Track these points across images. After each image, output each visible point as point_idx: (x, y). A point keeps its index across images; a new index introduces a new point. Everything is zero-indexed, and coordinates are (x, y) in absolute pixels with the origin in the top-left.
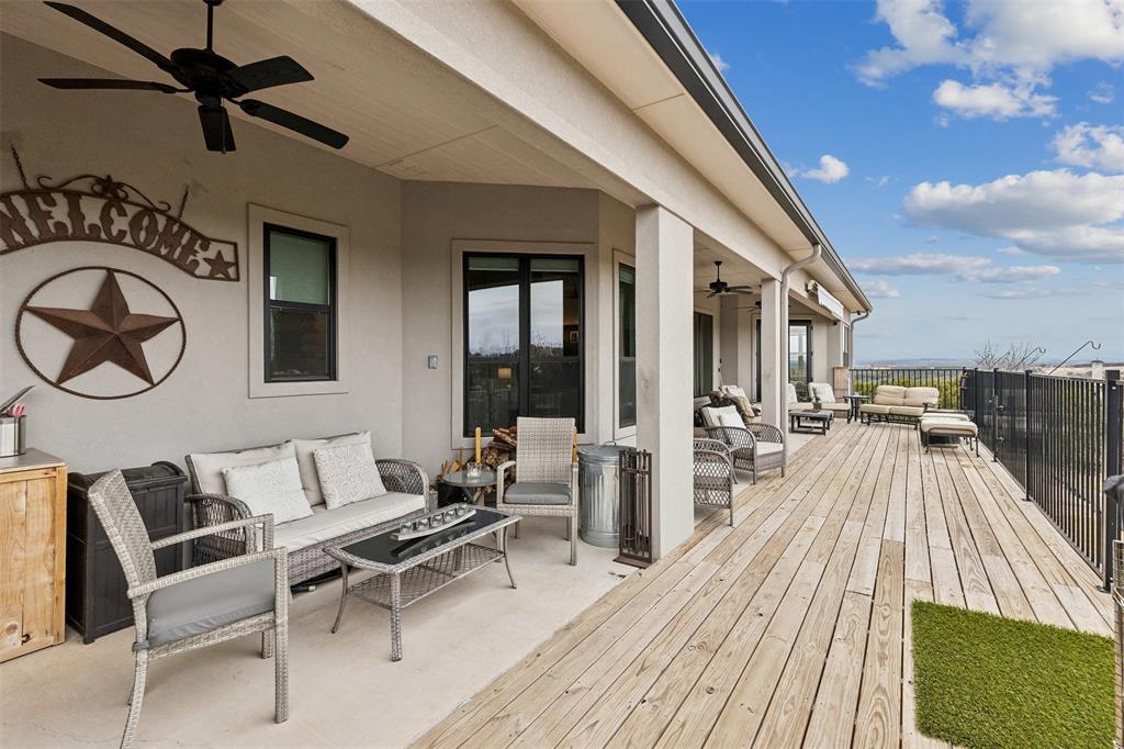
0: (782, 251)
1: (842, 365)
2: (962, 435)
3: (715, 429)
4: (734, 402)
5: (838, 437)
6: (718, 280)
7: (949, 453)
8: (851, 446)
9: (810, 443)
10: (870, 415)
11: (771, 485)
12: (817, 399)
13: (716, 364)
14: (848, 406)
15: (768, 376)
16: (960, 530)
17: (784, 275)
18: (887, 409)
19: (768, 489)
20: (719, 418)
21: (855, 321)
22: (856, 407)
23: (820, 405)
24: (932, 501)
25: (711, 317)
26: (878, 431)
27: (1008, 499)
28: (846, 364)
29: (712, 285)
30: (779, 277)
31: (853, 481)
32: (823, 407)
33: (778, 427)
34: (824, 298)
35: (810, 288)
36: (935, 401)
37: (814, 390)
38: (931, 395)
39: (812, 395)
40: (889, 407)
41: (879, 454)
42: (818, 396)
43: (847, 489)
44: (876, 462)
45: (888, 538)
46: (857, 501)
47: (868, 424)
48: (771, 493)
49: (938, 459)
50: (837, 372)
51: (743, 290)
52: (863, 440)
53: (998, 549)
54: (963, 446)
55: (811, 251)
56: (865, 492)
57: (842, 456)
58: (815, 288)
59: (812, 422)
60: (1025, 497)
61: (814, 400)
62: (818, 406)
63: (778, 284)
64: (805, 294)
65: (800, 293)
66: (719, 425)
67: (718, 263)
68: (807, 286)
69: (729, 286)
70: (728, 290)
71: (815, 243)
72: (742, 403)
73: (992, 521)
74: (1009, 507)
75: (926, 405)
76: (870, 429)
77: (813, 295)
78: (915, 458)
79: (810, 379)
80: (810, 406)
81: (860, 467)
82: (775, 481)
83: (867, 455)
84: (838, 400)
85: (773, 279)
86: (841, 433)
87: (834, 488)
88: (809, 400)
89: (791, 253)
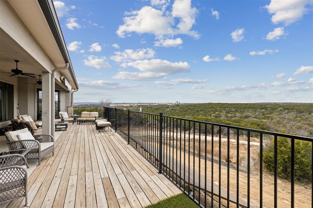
0: (52, 62)
1: (70, 106)
2: (107, 126)
3: (15, 142)
4: (27, 125)
5: (71, 130)
6: (17, 69)
7: (104, 131)
8: (77, 134)
9: (61, 135)
10: (80, 121)
11: (48, 163)
12: (62, 117)
13: (15, 106)
14: (72, 119)
15: (45, 113)
16: (120, 163)
17: (53, 72)
18: (85, 119)
19: (47, 166)
20: (18, 136)
21: (74, 92)
22: (75, 119)
23: (63, 119)
24: (108, 152)
25: (13, 86)
26: (83, 126)
27: (124, 145)
28: (71, 105)
29: (13, 71)
30: (51, 72)
31: (82, 150)
32: (65, 120)
33: (50, 134)
34: (67, 83)
35: (62, 79)
36: (97, 116)
37: (61, 114)
38: (96, 114)
39: (60, 116)
40: (85, 118)
41: (86, 135)
42: (63, 116)
43: (81, 154)
44: (86, 139)
45: (103, 177)
46: (86, 160)
47: (79, 124)
48: (49, 168)
49: (103, 134)
50: (69, 108)
51: (32, 75)
52: (80, 131)
53: (133, 168)
54: (107, 129)
55: (65, 65)
56: (87, 155)
57: (75, 139)
58: (64, 79)
59: (62, 126)
60: (127, 143)
61: (61, 118)
62: (63, 120)
63: (50, 75)
64: (60, 81)
65: (59, 80)
66: (17, 140)
67: (17, 61)
68: (61, 78)
69: (23, 72)
70: (23, 74)
71: (67, 62)
72: (31, 125)
73: (126, 155)
74: (126, 148)
75: (95, 117)
76: (80, 126)
77: (63, 82)
78: (97, 135)
79: (59, 111)
80: (60, 120)
81: (82, 143)
82: (50, 160)
83: (83, 136)
84: (69, 117)
85: (48, 72)
86: (72, 129)
87: (76, 156)
88: (59, 118)
89: (55, 64)
